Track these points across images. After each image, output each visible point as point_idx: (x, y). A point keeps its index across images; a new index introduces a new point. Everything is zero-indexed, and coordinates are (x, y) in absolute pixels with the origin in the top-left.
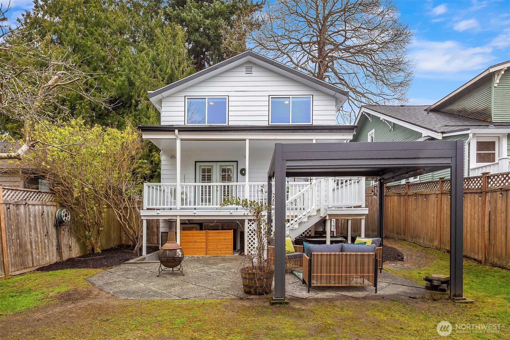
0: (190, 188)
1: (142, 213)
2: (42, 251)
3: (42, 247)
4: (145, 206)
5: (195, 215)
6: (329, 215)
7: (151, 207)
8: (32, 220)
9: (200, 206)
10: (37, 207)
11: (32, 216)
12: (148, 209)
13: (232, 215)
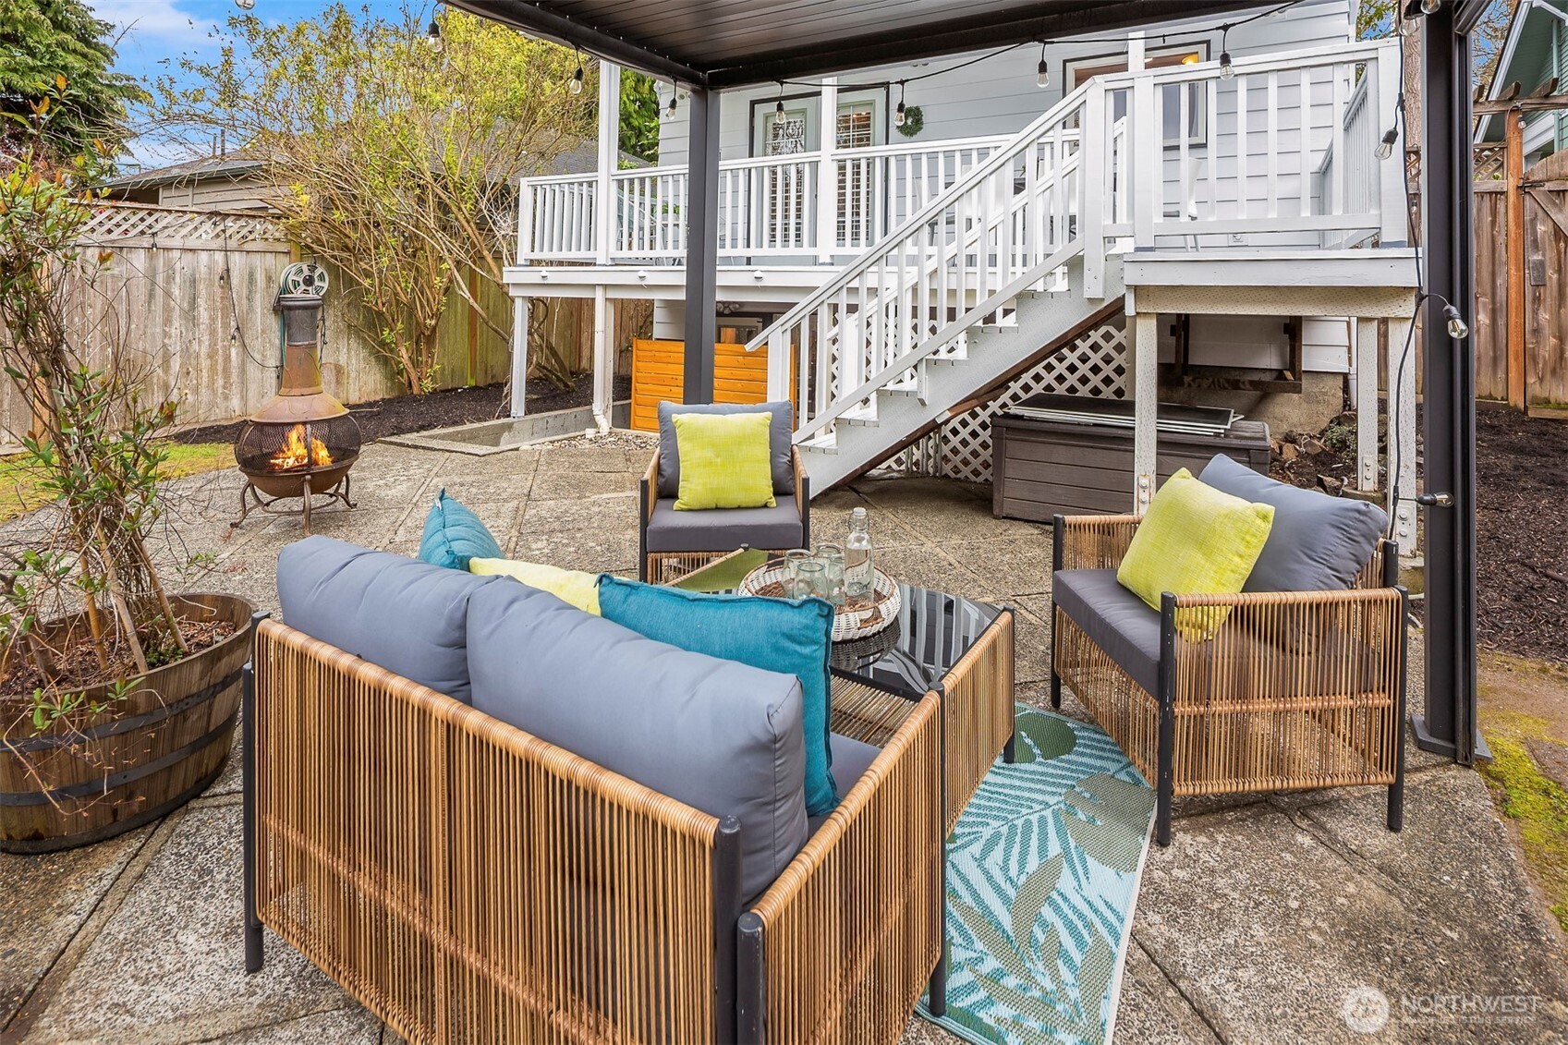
0: (735, 177)
1: (509, 276)
2: (212, 381)
3: (213, 370)
4: (524, 252)
5: (643, 283)
6: (1137, 289)
7: (537, 255)
8: (176, 292)
9: (766, 251)
10: (204, 256)
11: (178, 280)
12: (532, 263)
13: (759, 284)
